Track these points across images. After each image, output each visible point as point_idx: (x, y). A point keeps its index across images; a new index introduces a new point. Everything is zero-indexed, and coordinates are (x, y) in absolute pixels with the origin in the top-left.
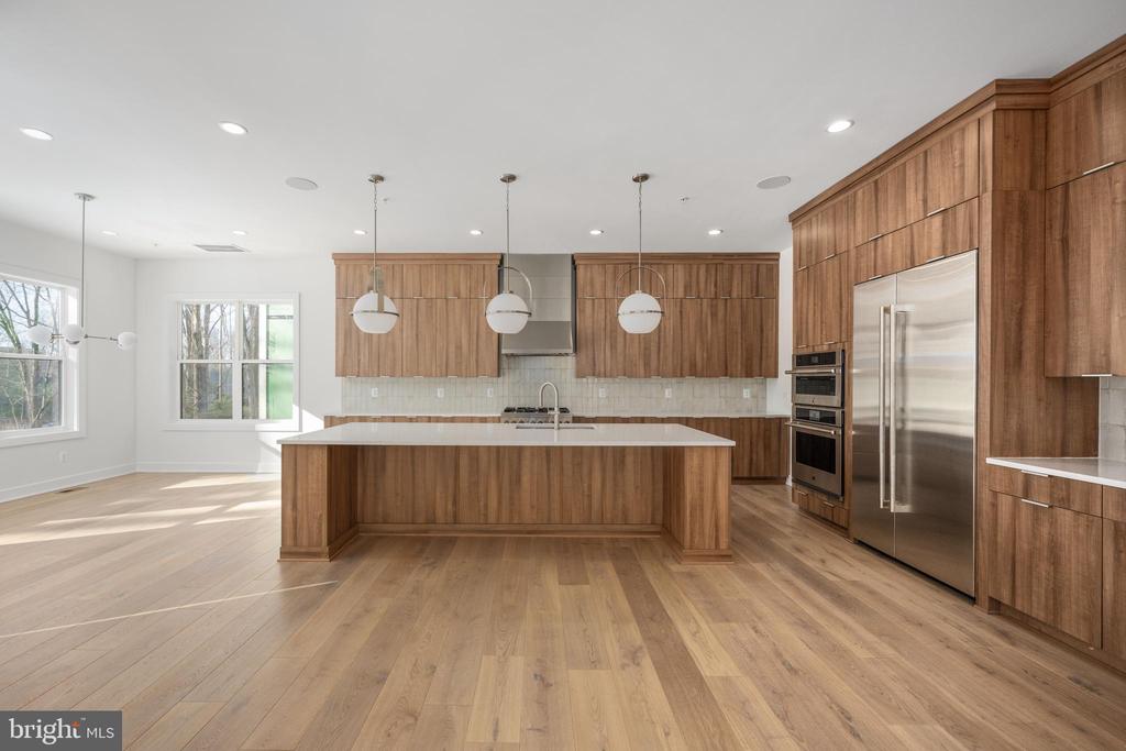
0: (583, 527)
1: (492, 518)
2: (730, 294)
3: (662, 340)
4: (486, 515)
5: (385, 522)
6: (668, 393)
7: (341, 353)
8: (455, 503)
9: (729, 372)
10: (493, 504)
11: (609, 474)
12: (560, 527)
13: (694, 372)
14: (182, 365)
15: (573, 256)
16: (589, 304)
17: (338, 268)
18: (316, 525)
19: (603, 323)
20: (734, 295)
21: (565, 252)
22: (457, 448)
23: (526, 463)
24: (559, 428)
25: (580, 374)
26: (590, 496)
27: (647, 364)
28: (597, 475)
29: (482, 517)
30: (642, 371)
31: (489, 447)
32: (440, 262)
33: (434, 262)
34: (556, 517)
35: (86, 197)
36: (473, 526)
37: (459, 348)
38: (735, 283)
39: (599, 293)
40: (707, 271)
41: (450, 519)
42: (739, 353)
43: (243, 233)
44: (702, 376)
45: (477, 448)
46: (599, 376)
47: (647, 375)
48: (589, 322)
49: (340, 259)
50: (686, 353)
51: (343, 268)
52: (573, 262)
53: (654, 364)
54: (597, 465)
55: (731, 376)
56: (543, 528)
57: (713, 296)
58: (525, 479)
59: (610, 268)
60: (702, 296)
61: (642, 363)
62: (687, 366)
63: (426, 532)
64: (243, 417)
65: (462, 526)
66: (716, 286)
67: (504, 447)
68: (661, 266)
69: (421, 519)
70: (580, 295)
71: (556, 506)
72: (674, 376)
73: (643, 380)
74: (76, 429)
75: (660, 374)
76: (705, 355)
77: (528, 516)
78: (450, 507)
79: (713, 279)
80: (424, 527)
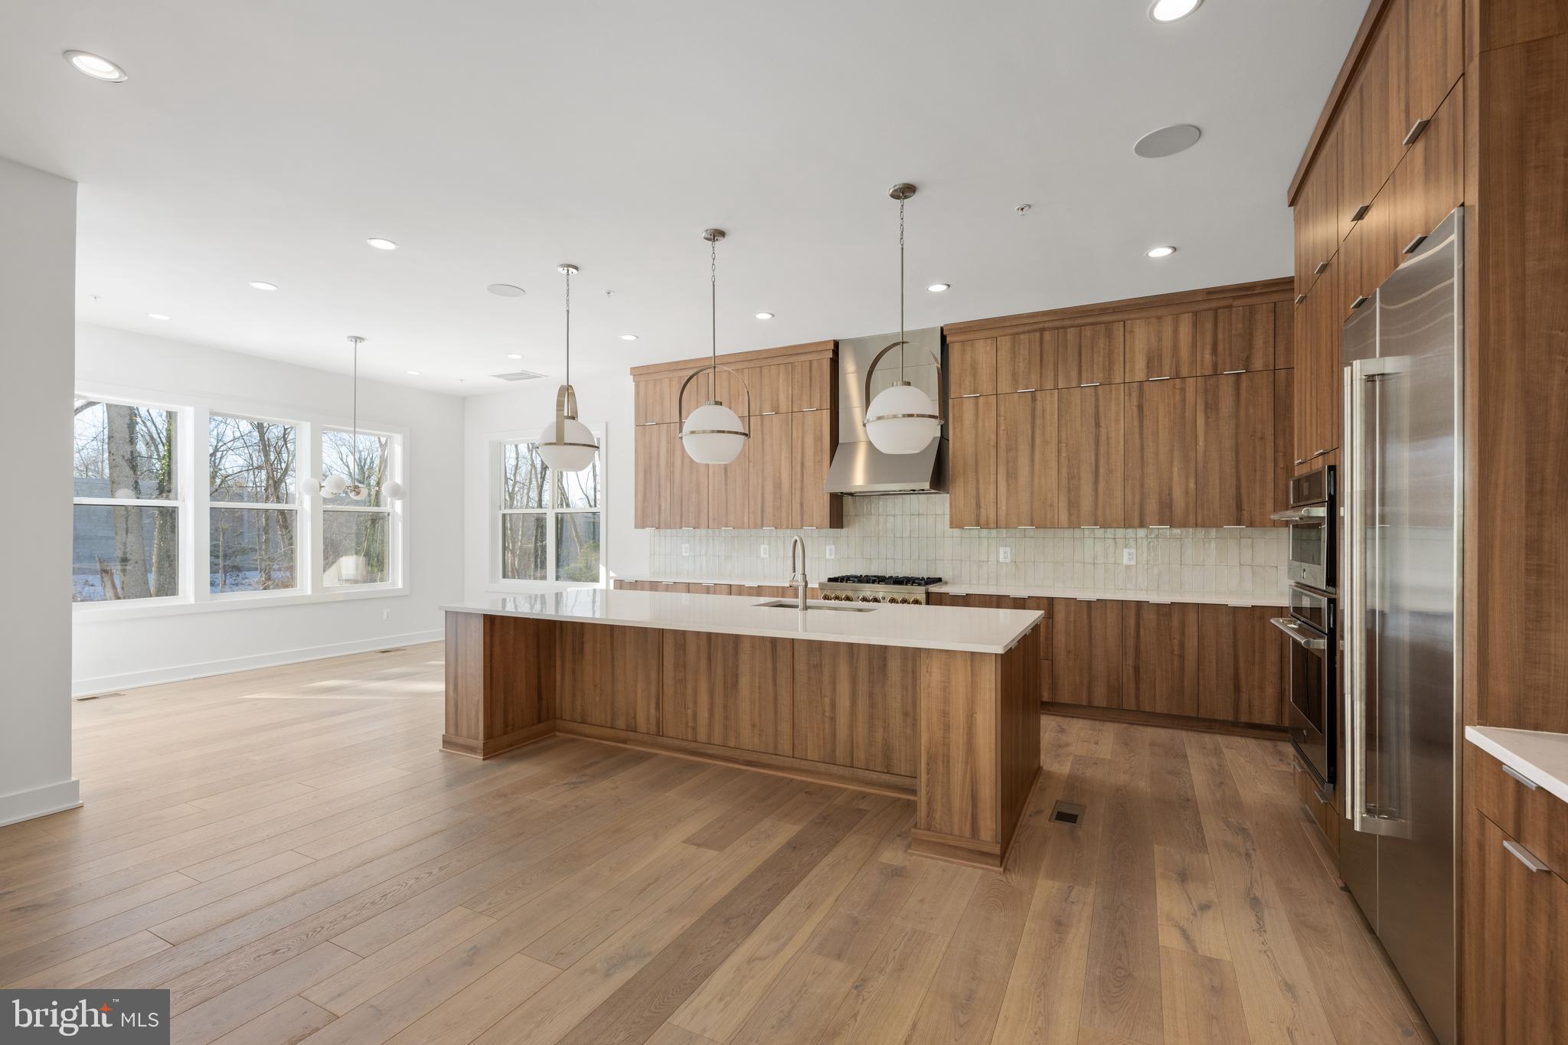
0: (822, 767)
1: (702, 736)
2: (1247, 363)
3: (1102, 461)
4: (694, 729)
5: (584, 722)
6: (1127, 557)
7: (640, 497)
8: (659, 706)
9: (1246, 516)
10: (703, 714)
11: (863, 688)
12: (789, 762)
13: (1167, 517)
14: (504, 516)
15: (942, 329)
16: (968, 407)
17: (637, 386)
18: (473, 713)
19: (993, 436)
20: (1258, 364)
21: (931, 326)
22: (662, 632)
23: (744, 658)
24: (806, 608)
25: (955, 523)
26: (833, 719)
27: (1073, 505)
28: (844, 687)
29: (690, 730)
30: (1064, 517)
31: (698, 633)
32: (752, 364)
33: (746, 365)
34: (785, 745)
35: (357, 339)
36: (677, 742)
37: (778, 486)
38: (1259, 342)
39: (986, 386)
40: (1195, 326)
41: (653, 729)
42: (1270, 476)
43: (519, 357)
44: (1184, 525)
45: (684, 633)
46: (986, 526)
47: (1074, 524)
48: (969, 437)
49: (639, 373)
50: (1151, 483)
51: (642, 385)
52: (943, 338)
53: (1086, 504)
54: (843, 671)
55: (1251, 524)
56: (765, 759)
57: (1209, 371)
58: (744, 681)
59: (1005, 343)
60: (1184, 372)
61: (1063, 499)
62: (1152, 506)
63: (625, 742)
64: (557, 580)
65: (670, 741)
66: (1214, 350)
67: (717, 634)
68: (1101, 328)
69: (621, 723)
70: (953, 392)
71: (785, 727)
72: (1127, 524)
73: (1068, 533)
74: (400, 585)
75: (1100, 521)
76: (1192, 485)
77: (748, 738)
78: (653, 711)
79: (1209, 338)
80: (623, 734)
